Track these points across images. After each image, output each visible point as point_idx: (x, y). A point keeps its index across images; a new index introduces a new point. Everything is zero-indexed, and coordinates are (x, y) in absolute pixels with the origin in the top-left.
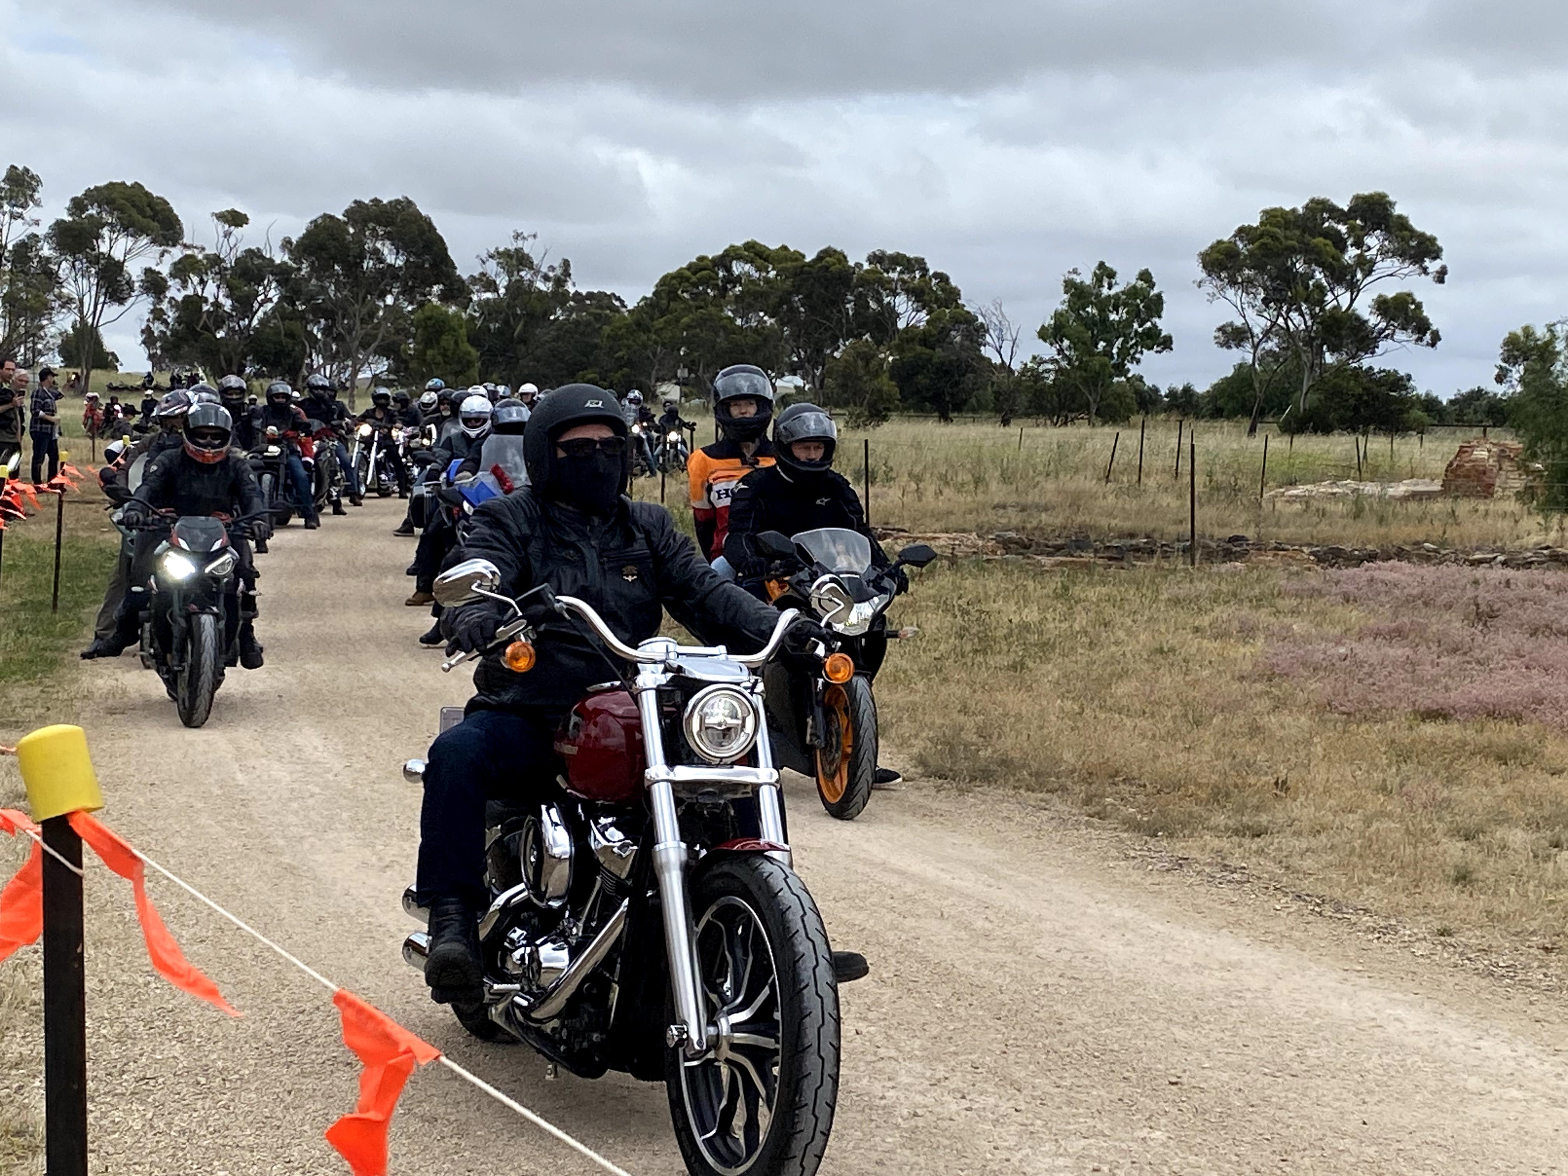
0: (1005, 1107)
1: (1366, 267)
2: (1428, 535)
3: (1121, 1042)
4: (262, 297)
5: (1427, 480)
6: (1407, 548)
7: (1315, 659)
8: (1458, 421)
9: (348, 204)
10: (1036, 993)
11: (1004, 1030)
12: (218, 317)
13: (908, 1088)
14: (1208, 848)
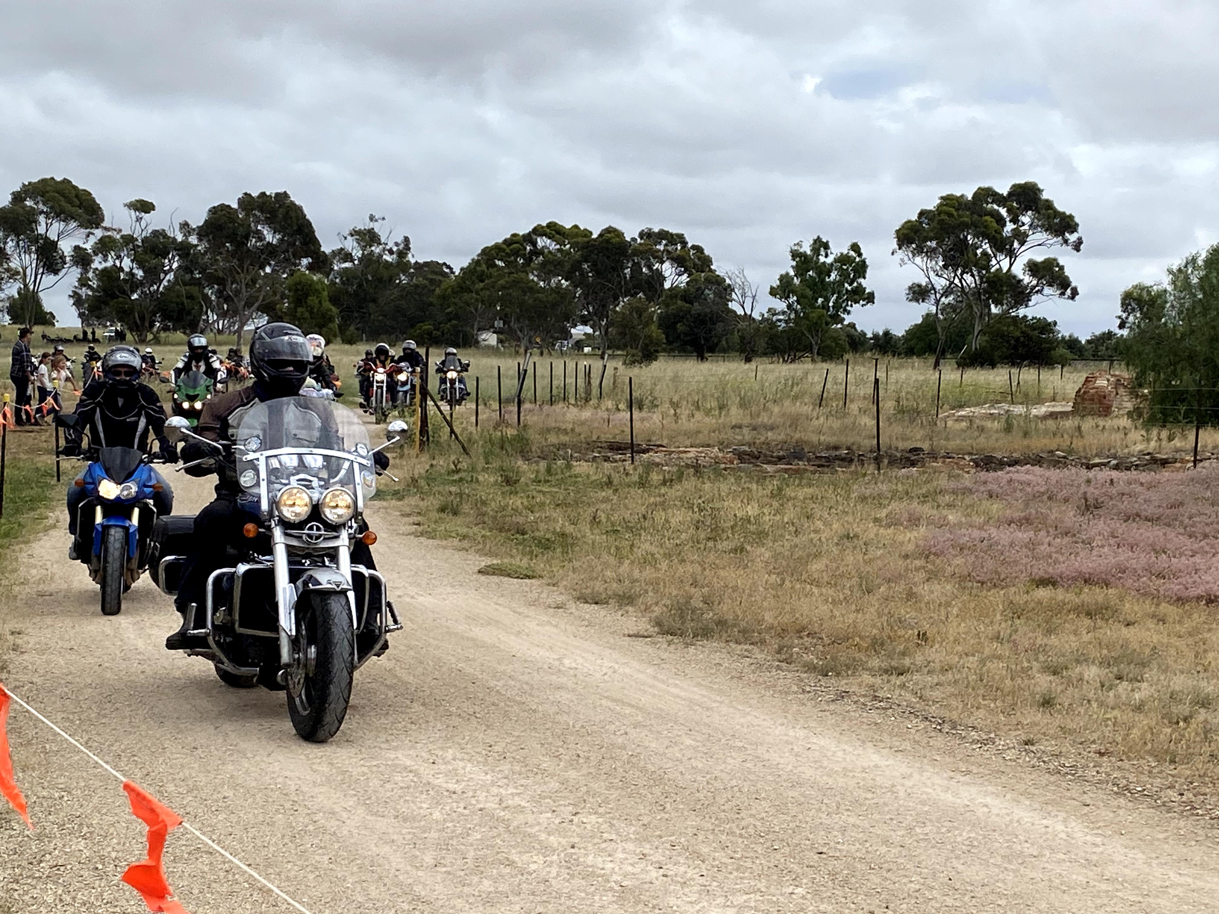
1: (1021, 239)
2: (1059, 445)
4: (167, 268)
5: (1063, 403)
6: (1042, 455)
7: (962, 542)
8: (1092, 356)
9: (240, 196)
12: (133, 283)
14: (865, 683)
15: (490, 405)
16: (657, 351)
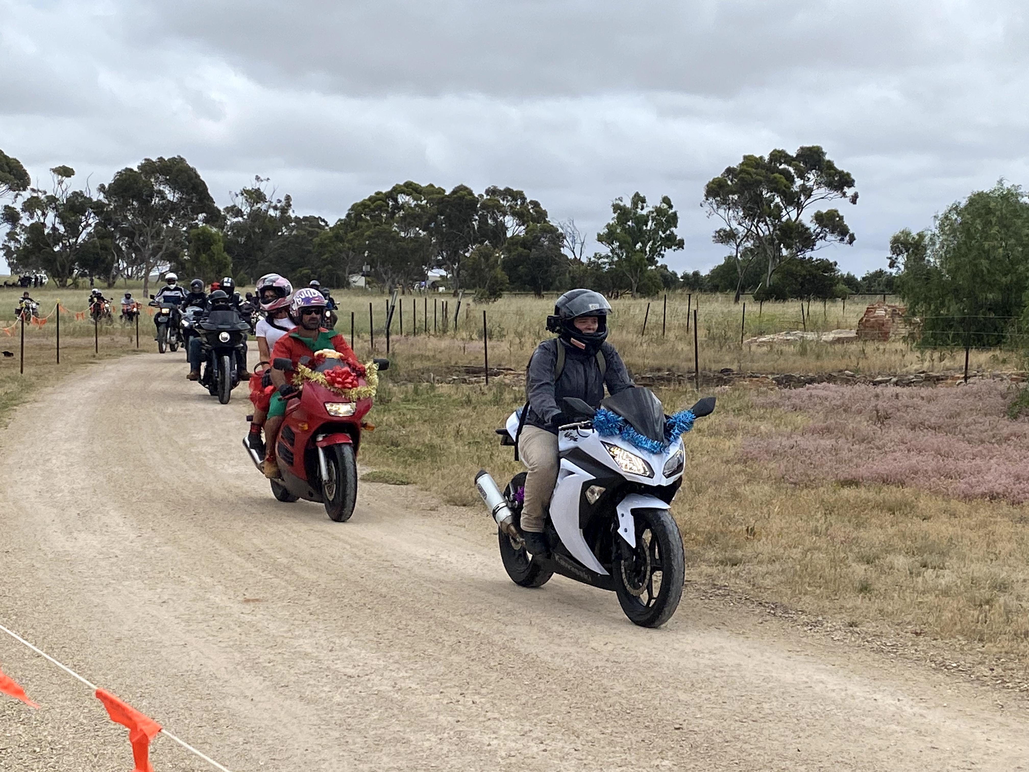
0: (568, 748)
1: (808, 193)
2: (847, 366)
3: (645, 703)
4: (85, 223)
5: (848, 330)
6: (834, 374)
7: (774, 449)
8: (868, 290)
9: (141, 161)
10: (590, 672)
11: (569, 698)
12: (56, 237)
13: (506, 737)
14: (704, 573)
15: (363, 336)
16: (501, 290)
